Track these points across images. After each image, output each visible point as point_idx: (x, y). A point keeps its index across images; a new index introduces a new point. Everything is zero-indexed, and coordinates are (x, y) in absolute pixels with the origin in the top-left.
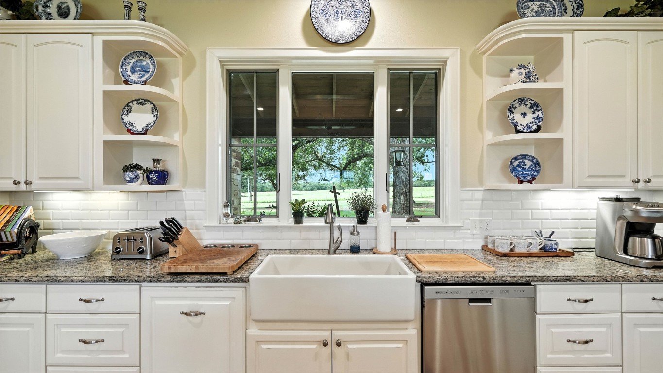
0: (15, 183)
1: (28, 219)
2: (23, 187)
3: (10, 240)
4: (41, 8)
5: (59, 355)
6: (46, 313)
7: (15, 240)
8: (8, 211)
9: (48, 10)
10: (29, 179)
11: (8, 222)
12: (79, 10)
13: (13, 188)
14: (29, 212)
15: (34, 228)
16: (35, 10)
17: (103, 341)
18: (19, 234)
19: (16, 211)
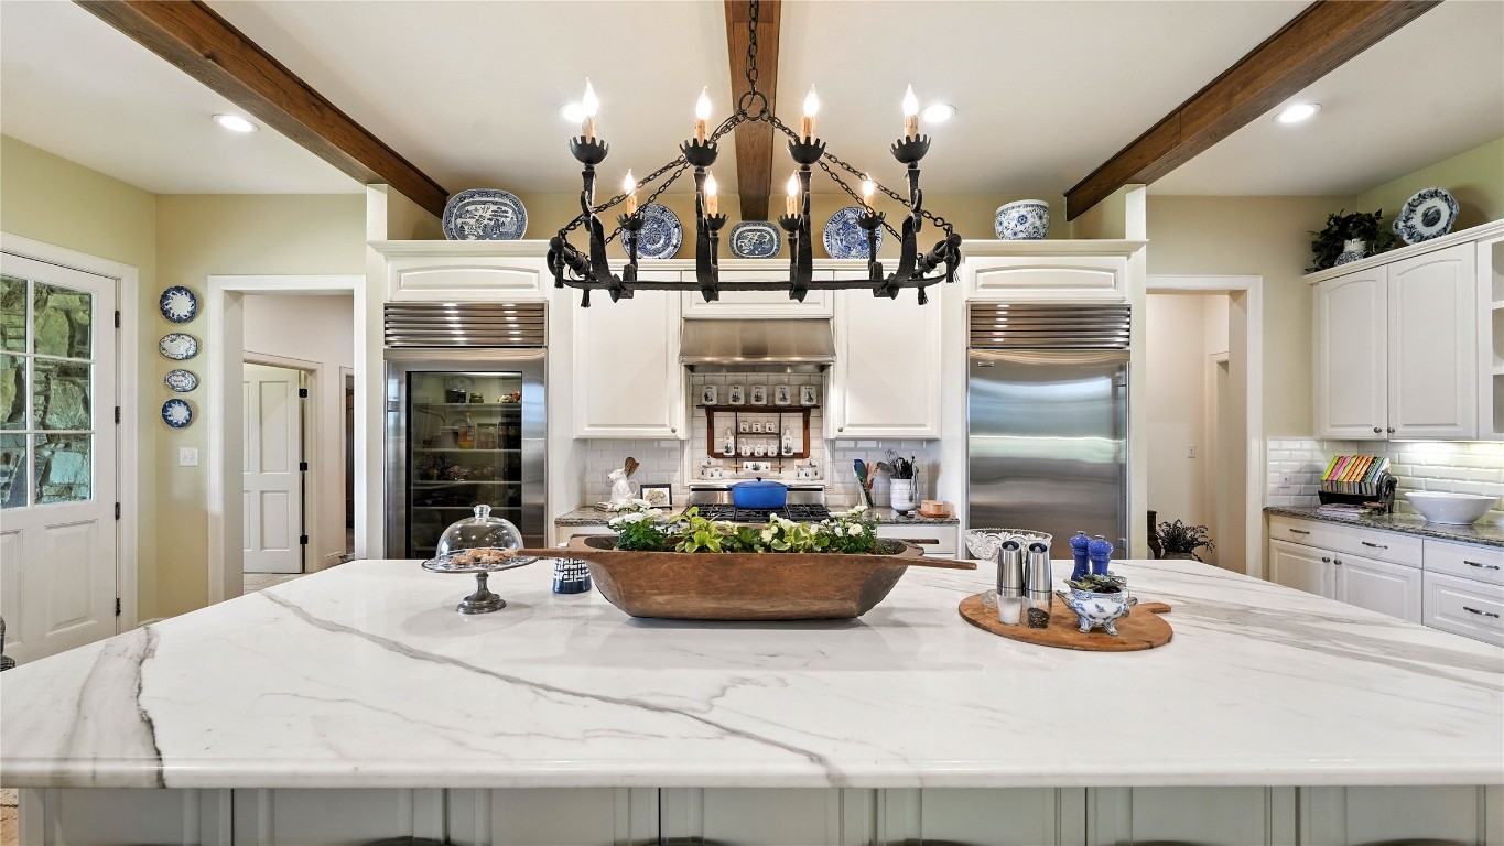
0: (1376, 430)
1: (1385, 473)
2: (1384, 435)
3: (1369, 492)
4: (1401, 224)
5: (1438, 618)
6: (1422, 569)
7: (1375, 493)
8: (1364, 461)
9: (1409, 223)
10: (1391, 427)
11: (1366, 473)
12: (1454, 212)
13: (1374, 436)
14: (1386, 465)
15: (1391, 484)
16: (1394, 229)
17: (1497, 616)
18: (1379, 489)
19: (1373, 462)
